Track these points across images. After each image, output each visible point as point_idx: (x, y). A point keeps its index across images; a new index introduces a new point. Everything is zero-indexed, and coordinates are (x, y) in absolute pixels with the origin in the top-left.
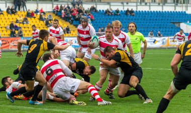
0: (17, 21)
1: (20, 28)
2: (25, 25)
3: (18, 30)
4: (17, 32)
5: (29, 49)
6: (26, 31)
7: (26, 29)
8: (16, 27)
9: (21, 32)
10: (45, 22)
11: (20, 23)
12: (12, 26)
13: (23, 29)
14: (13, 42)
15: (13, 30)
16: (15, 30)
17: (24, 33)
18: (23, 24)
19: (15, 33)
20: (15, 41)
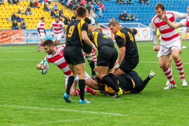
0: (19, 12)
1: (23, 19)
2: (28, 16)
3: (20, 22)
4: (19, 24)
5: (68, 33)
6: (29, 23)
7: (30, 20)
8: (19, 18)
9: (24, 24)
10: (50, 12)
11: (23, 14)
12: (14, 17)
13: (26, 20)
14: (15, 35)
15: (16, 21)
16: (18, 21)
17: (27, 24)
18: (26, 15)
19: (17, 25)
20: (17, 35)
